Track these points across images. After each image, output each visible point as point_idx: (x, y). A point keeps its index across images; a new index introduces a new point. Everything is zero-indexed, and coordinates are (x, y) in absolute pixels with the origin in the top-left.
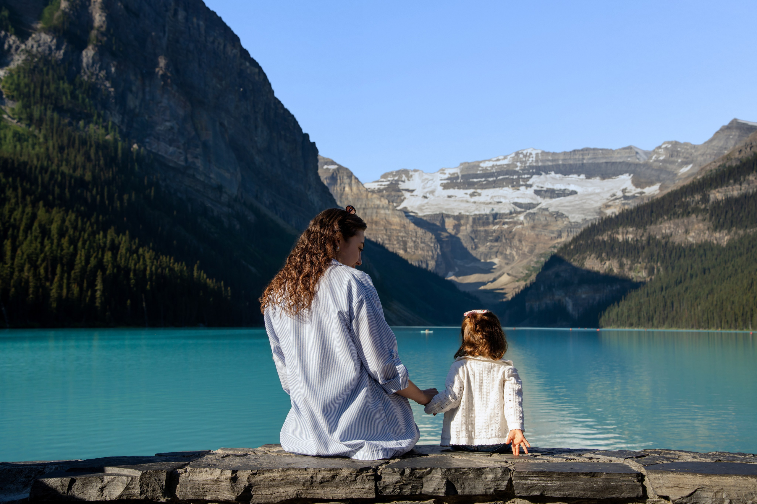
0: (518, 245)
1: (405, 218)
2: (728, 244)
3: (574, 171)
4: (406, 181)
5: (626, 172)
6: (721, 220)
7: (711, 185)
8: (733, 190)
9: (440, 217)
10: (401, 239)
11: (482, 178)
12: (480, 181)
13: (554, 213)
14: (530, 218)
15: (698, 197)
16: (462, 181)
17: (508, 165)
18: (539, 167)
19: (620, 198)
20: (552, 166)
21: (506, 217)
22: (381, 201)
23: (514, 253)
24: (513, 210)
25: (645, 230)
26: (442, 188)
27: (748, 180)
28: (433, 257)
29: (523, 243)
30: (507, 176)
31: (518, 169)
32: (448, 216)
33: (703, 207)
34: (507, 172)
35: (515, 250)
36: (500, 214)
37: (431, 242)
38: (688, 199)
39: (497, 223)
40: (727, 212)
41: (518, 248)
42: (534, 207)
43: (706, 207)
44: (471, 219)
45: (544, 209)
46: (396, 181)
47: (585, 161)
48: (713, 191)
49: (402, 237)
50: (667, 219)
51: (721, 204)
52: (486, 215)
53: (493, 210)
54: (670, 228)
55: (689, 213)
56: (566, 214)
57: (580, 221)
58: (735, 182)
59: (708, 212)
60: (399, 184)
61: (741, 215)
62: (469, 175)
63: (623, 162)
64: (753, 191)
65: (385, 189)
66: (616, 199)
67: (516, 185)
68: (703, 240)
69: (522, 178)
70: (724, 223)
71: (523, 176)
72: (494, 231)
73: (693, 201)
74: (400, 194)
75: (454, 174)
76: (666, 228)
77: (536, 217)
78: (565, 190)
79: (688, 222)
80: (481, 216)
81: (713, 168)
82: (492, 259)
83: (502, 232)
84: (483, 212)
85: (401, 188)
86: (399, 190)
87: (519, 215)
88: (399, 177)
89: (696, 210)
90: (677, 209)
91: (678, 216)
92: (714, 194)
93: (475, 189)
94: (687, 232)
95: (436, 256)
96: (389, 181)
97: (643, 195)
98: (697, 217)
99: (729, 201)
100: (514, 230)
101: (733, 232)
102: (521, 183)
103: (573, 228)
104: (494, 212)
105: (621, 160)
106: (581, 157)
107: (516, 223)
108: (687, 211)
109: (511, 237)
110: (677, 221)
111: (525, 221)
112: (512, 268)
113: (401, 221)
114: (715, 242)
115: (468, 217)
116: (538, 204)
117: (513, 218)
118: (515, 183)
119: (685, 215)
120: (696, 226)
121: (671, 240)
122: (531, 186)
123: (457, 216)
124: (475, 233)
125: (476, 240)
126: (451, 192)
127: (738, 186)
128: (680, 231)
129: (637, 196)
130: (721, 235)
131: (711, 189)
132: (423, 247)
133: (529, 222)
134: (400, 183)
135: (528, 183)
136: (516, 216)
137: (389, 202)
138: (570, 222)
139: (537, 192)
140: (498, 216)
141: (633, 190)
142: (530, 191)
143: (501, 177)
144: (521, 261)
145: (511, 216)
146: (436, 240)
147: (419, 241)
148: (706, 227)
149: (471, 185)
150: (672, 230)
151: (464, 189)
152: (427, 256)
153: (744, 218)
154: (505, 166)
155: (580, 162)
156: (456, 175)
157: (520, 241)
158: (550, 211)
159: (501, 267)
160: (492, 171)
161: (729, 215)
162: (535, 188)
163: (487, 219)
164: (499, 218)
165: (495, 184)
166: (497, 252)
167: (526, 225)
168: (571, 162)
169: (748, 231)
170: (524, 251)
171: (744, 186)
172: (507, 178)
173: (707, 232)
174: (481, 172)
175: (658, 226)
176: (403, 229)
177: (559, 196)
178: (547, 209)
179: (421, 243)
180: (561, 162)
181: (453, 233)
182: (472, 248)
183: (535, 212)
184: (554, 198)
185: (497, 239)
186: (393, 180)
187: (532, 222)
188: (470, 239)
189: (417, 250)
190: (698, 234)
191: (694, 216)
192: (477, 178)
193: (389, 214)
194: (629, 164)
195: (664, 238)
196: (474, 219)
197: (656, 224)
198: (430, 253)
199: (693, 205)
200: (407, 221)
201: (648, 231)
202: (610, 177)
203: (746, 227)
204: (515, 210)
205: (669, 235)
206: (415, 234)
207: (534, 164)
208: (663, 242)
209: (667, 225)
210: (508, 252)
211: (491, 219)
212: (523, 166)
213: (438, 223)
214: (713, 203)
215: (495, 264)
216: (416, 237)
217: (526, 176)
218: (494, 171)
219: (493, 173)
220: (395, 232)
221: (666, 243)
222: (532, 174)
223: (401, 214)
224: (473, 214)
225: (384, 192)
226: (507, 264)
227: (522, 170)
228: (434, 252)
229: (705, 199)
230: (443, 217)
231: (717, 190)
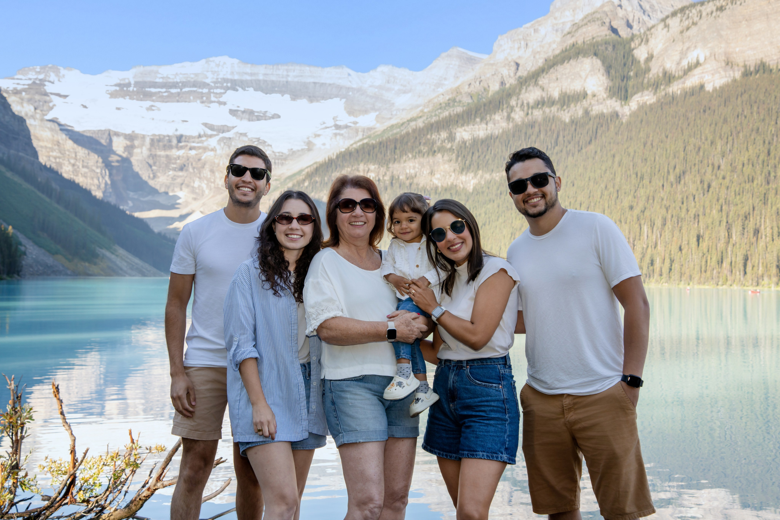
0: (209, 176)
1: (60, 132)
2: (474, 189)
3: (276, 89)
4: (56, 82)
5: (337, 96)
6: (467, 162)
7: (457, 122)
8: (479, 130)
9: (107, 134)
10: (54, 160)
11: (162, 87)
12: (160, 92)
13: (254, 140)
14: (225, 143)
15: (444, 135)
16: (135, 89)
17: (196, 75)
18: (235, 80)
19: (331, 127)
20: (251, 81)
21: (193, 140)
22: (23, 106)
23: (204, 186)
24: (202, 133)
25: (388, 168)
26: (109, 96)
27: (494, 119)
28: (99, 187)
29: (217, 174)
30: (195, 89)
31: (208, 81)
32: (117, 134)
33: (449, 146)
34: (195, 84)
35: (206, 182)
36: (186, 137)
37: (97, 167)
38: (433, 137)
39: (182, 148)
40: (473, 153)
41: (208, 180)
42: (228, 131)
43: (452, 146)
44: (148, 141)
45: (241, 134)
46: (40, 80)
47: (290, 79)
48: (459, 129)
49: (55, 158)
50: (412, 158)
51: (467, 144)
52: (168, 136)
53: (176, 130)
54: (414, 168)
55: (435, 152)
56: (269, 142)
57: (286, 151)
58: (482, 120)
59: (454, 153)
60: (45, 85)
61: (487, 157)
62: (145, 82)
63: (333, 84)
64: (499, 132)
65: (24, 90)
66: (327, 128)
67: (205, 100)
68: (449, 184)
69: (213, 93)
70: (470, 165)
71: (215, 91)
72: (179, 157)
73: (439, 139)
74: (47, 98)
75: (124, 79)
76: (410, 167)
77: (233, 143)
78: (266, 112)
79: (434, 162)
80: (162, 137)
81: (441, 101)
82: (175, 192)
83: (188, 160)
84: (165, 133)
85: (48, 91)
86: (46, 94)
87: (210, 139)
88: (46, 75)
89: (441, 149)
90: (422, 147)
91: (424, 155)
92: (460, 132)
93: (153, 101)
94: (432, 173)
95: (103, 186)
96: (30, 79)
97: (358, 125)
98: (443, 157)
99: (475, 142)
100: (203, 158)
101: (479, 176)
102: (213, 99)
103: (278, 159)
104: (178, 133)
105: (331, 82)
106: (285, 73)
107: (205, 149)
108: (433, 150)
109: (200, 166)
110: (422, 160)
111: (218, 147)
112: (204, 204)
113: (53, 136)
114: (461, 186)
115: (144, 137)
116: (233, 127)
117: (202, 142)
118: (205, 98)
119: (431, 154)
120: (442, 167)
121: (415, 181)
122: (225, 104)
123: (129, 135)
124: (153, 158)
125: (154, 168)
126: (120, 102)
127: (484, 126)
128: (425, 172)
129: (350, 126)
130: (467, 179)
131: (458, 126)
132: (85, 173)
133: (223, 149)
134: (46, 83)
135: (221, 100)
136: (206, 140)
137: (36, 109)
138: (273, 152)
139: (233, 112)
140: (183, 138)
141: (345, 119)
142: (225, 110)
143: (186, 89)
144: (213, 197)
145: (200, 139)
146: (104, 165)
147: (80, 164)
148: (452, 169)
149: (147, 96)
150: (417, 170)
151: (137, 100)
152: (91, 184)
153: (490, 161)
154: (192, 76)
155: (284, 80)
156: (127, 81)
157: (212, 171)
158: (249, 137)
159: (187, 203)
160: (175, 80)
161: (475, 157)
162: (229, 106)
163: (170, 141)
164: (185, 141)
165: (179, 98)
166: (182, 184)
167: (219, 152)
168: (274, 78)
169: (494, 175)
170: (218, 185)
171: (490, 125)
172: (194, 91)
173: (453, 174)
174: (161, 80)
175: (402, 165)
176: (56, 147)
177: (259, 118)
178: (245, 135)
179: (83, 167)
180: (261, 77)
181: (125, 155)
182: (149, 177)
183: (231, 136)
184: (252, 121)
185: (182, 168)
186: (36, 79)
187: (227, 149)
188: (147, 165)
189: (77, 176)
190: (444, 176)
191: (439, 155)
192: (155, 87)
193: (36, 125)
194: (340, 88)
195: (408, 179)
196: (152, 140)
197: (399, 162)
198: (96, 181)
199: (439, 143)
200: (62, 137)
201: (391, 169)
202: (318, 101)
203: (492, 171)
204: (204, 133)
205: (413, 175)
206: (74, 155)
207: (229, 77)
208: (408, 183)
209: (411, 165)
210: (196, 184)
211: (174, 142)
212: (215, 77)
213: (103, 142)
214: (459, 142)
215: (179, 198)
216: (76, 158)
217: (219, 91)
218: (179, 81)
219: (177, 83)
220: (44, 150)
221: (411, 184)
222: (227, 88)
223: (53, 127)
224: (150, 133)
225: (24, 93)
226: (195, 199)
227: (215, 83)
228: (101, 180)
229: (451, 138)
230: (110, 135)
231: (463, 128)
